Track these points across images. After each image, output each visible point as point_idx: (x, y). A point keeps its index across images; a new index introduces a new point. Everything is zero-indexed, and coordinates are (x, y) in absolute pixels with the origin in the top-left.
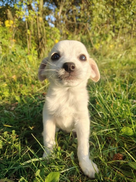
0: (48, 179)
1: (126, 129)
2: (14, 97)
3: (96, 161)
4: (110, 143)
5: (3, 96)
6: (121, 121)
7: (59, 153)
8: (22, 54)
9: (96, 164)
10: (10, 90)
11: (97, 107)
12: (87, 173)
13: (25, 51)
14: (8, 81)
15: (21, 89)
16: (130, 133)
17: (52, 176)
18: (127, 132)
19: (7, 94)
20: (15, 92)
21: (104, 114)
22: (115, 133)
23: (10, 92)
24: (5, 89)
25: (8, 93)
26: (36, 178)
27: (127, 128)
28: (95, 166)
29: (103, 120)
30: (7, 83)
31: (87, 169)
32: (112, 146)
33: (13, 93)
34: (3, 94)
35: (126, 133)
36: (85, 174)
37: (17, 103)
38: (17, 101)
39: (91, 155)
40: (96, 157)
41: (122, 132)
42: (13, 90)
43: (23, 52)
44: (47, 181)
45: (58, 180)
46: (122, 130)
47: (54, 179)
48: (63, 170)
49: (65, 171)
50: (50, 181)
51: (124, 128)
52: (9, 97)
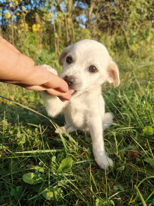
1: (147, 128)
2: (39, 102)
4: (131, 143)
5: (29, 100)
6: (145, 122)
7: (77, 148)
8: (49, 59)
10: (36, 95)
11: (122, 110)
12: (103, 167)
13: (52, 56)
16: (151, 133)
17: (66, 162)
18: (148, 132)
19: (33, 99)
20: (41, 97)
21: (128, 116)
22: (136, 133)
23: (36, 97)
24: (31, 94)
25: (34, 98)
26: (52, 163)
27: (148, 127)
29: (127, 121)
31: (102, 163)
32: (132, 146)
33: (38, 98)
34: (30, 99)
37: (41, 107)
38: (42, 105)
40: (112, 153)
41: (143, 132)
42: (38, 95)
43: (50, 56)
44: (61, 166)
45: (71, 165)
46: (144, 130)
47: (68, 165)
48: (79, 161)
49: (80, 162)
50: (64, 166)
51: (145, 127)
52: (34, 101)
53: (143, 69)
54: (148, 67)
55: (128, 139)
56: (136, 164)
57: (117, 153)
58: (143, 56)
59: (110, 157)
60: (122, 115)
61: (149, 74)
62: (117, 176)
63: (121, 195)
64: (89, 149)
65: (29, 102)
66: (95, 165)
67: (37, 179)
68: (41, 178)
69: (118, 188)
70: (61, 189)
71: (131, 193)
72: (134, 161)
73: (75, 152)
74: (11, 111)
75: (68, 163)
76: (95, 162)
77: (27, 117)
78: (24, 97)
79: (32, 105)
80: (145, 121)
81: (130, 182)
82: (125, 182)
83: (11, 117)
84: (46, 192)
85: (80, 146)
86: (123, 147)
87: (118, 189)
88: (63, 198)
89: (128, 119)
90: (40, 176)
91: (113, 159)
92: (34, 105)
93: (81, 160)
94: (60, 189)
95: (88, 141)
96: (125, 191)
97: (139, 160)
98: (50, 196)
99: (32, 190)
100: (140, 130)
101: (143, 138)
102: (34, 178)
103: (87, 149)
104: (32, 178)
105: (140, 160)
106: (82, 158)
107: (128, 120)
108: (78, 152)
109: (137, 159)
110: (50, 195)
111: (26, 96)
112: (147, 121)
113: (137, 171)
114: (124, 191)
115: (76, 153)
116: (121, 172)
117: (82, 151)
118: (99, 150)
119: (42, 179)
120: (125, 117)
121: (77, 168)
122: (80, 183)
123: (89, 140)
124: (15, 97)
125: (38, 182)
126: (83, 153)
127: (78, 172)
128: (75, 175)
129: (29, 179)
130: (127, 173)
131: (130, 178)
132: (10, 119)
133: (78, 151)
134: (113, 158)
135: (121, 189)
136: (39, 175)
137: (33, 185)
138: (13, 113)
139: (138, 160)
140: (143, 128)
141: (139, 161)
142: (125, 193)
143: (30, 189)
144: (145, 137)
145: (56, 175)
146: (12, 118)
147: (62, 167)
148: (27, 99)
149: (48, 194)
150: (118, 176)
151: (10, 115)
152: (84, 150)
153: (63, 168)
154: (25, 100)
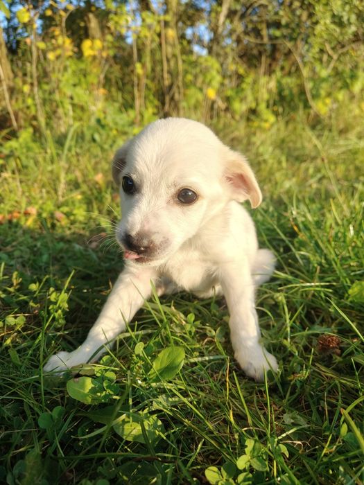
0: (159, 363)
1: (359, 287)
2: (97, 222)
3: (275, 349)
4: (318, 321)
5: (72, 218)
6: (352, 274)
7: (191, 327)
8: (121, 122)
9: (276, 356)
10: (88, 208)
11: (297, 244)
12: (251, 372)
13: (128, 116)
14: (84, 188)
15: (115, 205)
17: (168, 356)
18: (362, 295)
19: (82, 216)
20: (100, 212)
21: (312, 259)
22: (332, 299)
23: (89, 210)
24: (77, 204)
25: (84, 213)
26: (135, 357)
27: (361, 284)
28: (272, 360)
29: (308, 271)
30: (83, 193)
31: (251, 364)
32: (322, 326)
33: (95, 214)
34: (74, 215)
35: (358, 296)
36: (247, 374)
38: (104, 230)
39: (262, 336)
40: (274, 342)
41: (349, 295)
42: (95, 206)
43: (124, 118)
44: (156, 366)
45: (180, 364)
46: (350, 291)
47: (172, 363)
48: (196, 357)
49: (200, 359)
50: (164, 365)
51: (354, 285)
52: (86, 221)
53: (343, 156)
54: (355, 152)
55: (313, 312)
56: (333, 369)
57: (287, 343)
58: (342, 126)
59: (269, 351)
60: (298, 256)
61: (357, 169)
62: (288, 394)
63: (300, 435)
64: (220, 331)
65: (73, 223)
66: (235, 367)
67: (99, 394)
68: (109, 391)
69: (292, 418)
70: (158, 417)
71: (324, 431)
72: (328, 362)
73: (187, 336)
74: (30, 240)
75: (174, 359)
76: (233, 360)
77: (70, 254)
78: (61, 209)
79: (79, 228)
80: (353, 271)
81: (320, 409)
82: (308, 407)
83: (31, 254)
84: (124, 422)
85: (198, 323)
86: (299, 329)
87: (292, 421)
88: (165, 438)
89: (311, 266)
90: (108, 387)
91: (278, 355)
92: (84, 229)
93: (202, 355)
94: (155, 417)
95: (217, 314)
96: (309, 428)
97: (339, 359)
98: (132, 433)
99: (86, 418)
100: (340, 293)
101: (347, 310)
102: (93, 391)
103: (215, 331)
104: (88, 391)
105: (341, 360)
106: (205, 351)
107: (311, 268)
108: (193, 338)
109: (334, 358)
110: (132, 430)
111: (65, 209)
112: (358, 272)
113: (337, 382)
114: (306, 426)
115: (190, 339)
116: (298, 385)
117: (204, 336)
118: (243, 334)
119: (112, 393)
120: (304, 261)
121: (193, 372)
122: (201, 406)
123: (218, 311)
124: (40, 211)
125: (103, 401)
126: (206, 340)
127: (195, 381)
128: (189, 388)
129: (82, 391)
130: (314, 386)
131: (320, 399)
132: (29, 259)
133: (193, 334)
134: (278, 352)
135: (300, 423)
136: (105, 385)
137: (90, 406)
138: (35, 246)
139: (336, 359)
140: (349, 287)
141: (340, 362)
142: (309, 431)
143: (81, 416)
144: (352, 308)
145: (143, 385)
146: (32, 257)
147: (159, 368)
148: (68, 215)
149: (127, 427)
150: (292, 394)
151: (28, 250)
152: (209, 334)
153: (160, 370)
154: (64, 216)
